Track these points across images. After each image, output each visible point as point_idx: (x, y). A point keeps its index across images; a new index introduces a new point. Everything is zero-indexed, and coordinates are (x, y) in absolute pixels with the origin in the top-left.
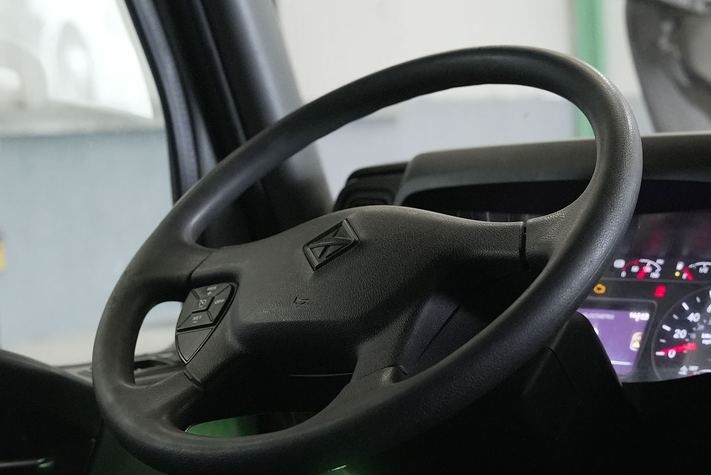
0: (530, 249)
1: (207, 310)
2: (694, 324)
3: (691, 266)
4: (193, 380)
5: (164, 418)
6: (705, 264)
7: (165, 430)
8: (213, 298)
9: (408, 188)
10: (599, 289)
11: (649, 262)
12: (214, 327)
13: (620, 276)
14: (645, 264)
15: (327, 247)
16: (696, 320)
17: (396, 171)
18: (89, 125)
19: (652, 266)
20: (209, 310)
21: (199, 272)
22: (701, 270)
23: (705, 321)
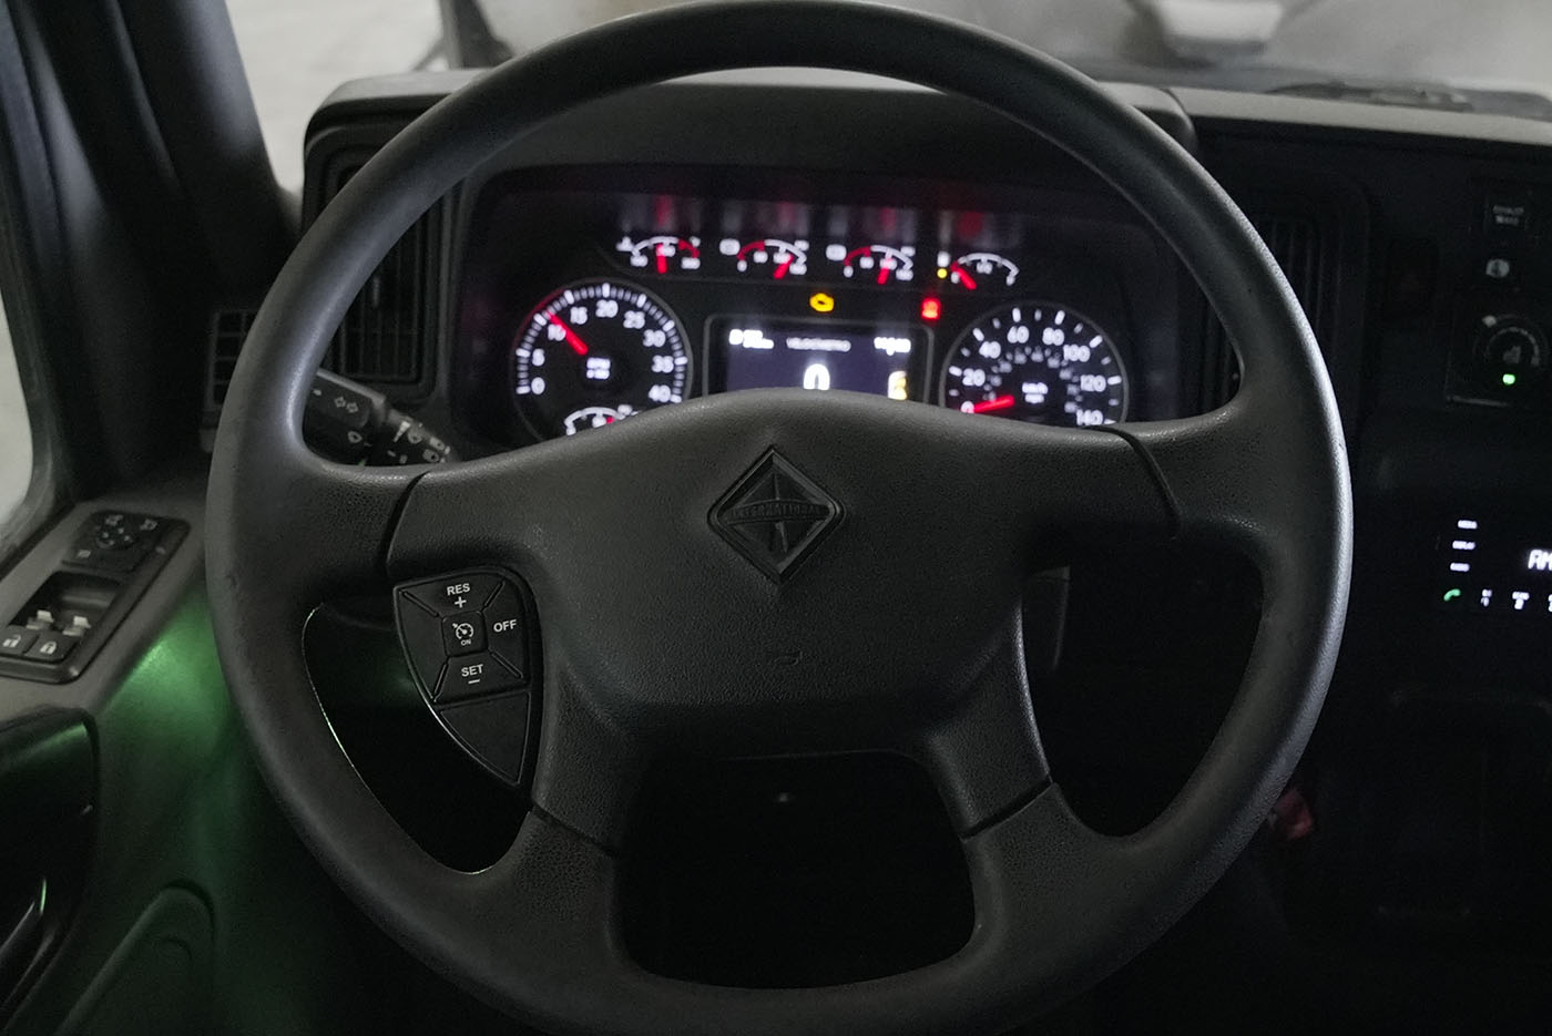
1: (485, 649)
2: (993, 362)
3: (962, 261)
6: (984, 257)
8: (483, 619)
10: (821, 303)
11: (888, 251)
12: (528, 690)
14: (881, 254)
16: (994, 355)
19: (893, 256)
20: (491, 648)
22: (980, 268)
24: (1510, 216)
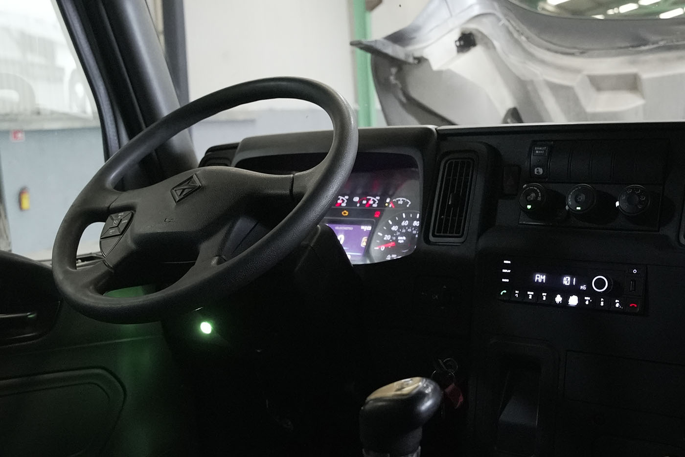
0: (296, 189)
1: (117, 226)
2: (395, 232)
3: (394, 200)
4: (108, 266)
5: (91, 288)
6: (401, 199)
7: (91, 294)
8: (121, 220)
9: (238, 158)
10: (345, 213)
11: (372, 198)
12: (121, 236)
13: (356, 206)
14: (370, 199)
15: (184, 190)
16: (396, 230)
17: (233, 147)
18: (77, 125)
19: (373, 200)
20: (119, 226)
21: (114, 205)
22: (399, 202)
23: (400, 230)
24: (541, 150)
